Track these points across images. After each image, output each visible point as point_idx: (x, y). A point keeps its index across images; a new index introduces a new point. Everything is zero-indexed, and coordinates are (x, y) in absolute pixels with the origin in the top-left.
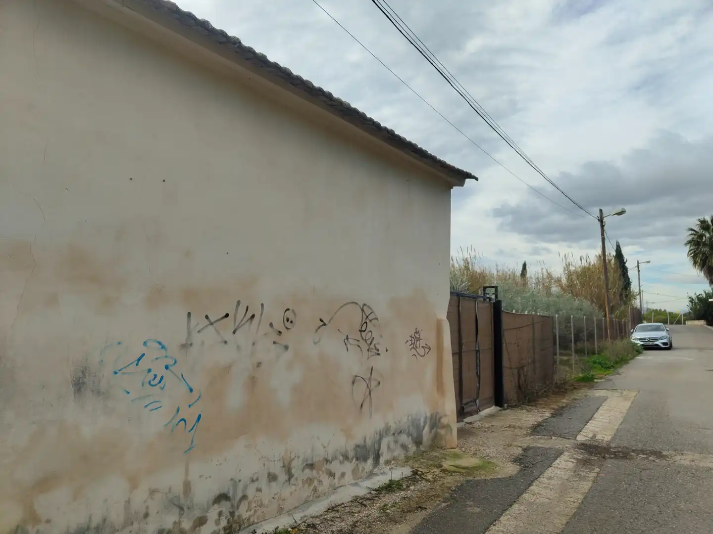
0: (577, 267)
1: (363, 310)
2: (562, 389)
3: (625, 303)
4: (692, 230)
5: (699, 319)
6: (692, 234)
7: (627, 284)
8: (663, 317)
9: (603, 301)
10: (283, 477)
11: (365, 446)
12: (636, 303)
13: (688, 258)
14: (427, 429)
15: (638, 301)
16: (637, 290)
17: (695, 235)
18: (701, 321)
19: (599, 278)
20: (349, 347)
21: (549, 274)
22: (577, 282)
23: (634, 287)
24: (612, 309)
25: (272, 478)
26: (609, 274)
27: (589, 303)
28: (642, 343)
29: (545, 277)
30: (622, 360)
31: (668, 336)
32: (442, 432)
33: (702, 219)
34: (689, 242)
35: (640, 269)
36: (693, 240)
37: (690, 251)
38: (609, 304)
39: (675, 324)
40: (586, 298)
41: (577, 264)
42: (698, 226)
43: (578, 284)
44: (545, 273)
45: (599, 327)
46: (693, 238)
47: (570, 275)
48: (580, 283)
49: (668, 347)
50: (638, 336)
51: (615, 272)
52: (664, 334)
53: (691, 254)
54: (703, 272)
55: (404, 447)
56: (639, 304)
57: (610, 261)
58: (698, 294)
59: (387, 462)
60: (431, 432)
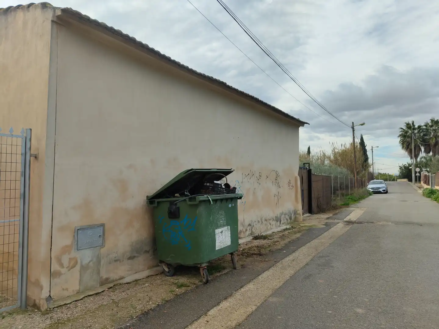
0: (339, 149)
1: (276, 173)
2: (335, 208)
3: (365, 170)
4: (402, 129)
5: (404, 178)
6: (402, 131)
7: (366, 159)
8: (385, 177)
9: (353, 168)
10: (261, 222)
11: (277, 217)
12: (371, 170)
13: (399, 144)
14: (293, 215)
15: (372, 168)
16: (371, 162)
17: (403, 131)
18: (405, 179)
19: (351, 156)
20: (273, 185)
21: (324, 154)
22: (339, 158)
23: (370, 161)
24: (358, 173)
25: (259, 222)
26: (356, 154)
27: (346, 170)
28: (373, 190)
29: (321, 155)
30: (362, 198)
31: (386, 187)
32: (297, 216)
33: (408, 123)
34: (400, 135)
35: (373, 151)
36: (402, 134)
37: (401, 140)
38: (356, 170)
39: (392, 181)
40: (344, 167)
41: (339, 148)
42: (405, 127)
43: (340, 159)
44: (322, 153)
45: (351, 183)
46: (402, 133)
47: (335, 154)
48: (341, 158)
49: (386, 192)
50: (371, 186)
51: (360, 152)
52: (383, 185)
53: (401, 142)
54: (407, 152)
55: (287, 220)
56: (372, 171)
57: (357, 146)
58: (404, 164)
59: (283, 224)
60: (294, 216)
